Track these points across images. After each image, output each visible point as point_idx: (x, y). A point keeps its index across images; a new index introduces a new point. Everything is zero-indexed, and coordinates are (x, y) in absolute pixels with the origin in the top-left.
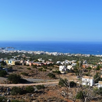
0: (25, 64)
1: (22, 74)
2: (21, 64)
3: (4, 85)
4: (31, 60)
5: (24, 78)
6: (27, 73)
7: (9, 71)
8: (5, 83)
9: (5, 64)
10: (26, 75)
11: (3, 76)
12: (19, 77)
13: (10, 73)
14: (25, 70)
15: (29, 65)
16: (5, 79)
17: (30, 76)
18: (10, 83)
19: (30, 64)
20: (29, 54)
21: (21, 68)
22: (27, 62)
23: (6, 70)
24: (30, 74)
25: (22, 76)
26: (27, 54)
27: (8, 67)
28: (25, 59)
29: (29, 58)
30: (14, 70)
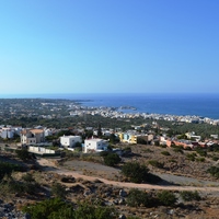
0: (157, 144)
1: (150, 163)
2: (150, 143)
3: (115, 183)
4: (170, 134)
5: (154, 173)
6: (161, 161)
7: (123, 156)
8: (117, 178)
9: (116, 140)
10: (160, 166)
11: (112, 165)
12: (145, 170)
13: (127, 160)
14: (158, 156)
15: (165, 146)
16: (117, 172)
17: (168, 169)
18: (126, 181)
19: (169, 143)
20: (167, 121)
21: (149, 151)
22: (163, 139)
23: (119, 153)
24: (168, 165)
25: (150, 167)
26: (162, 122)
27: (123, 148)
28: (157, 132)
29: (167, 129)
30: (134, 155)
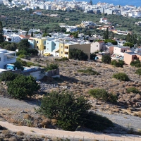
0: (107, 59)
1: (93, 93)
2: (93, 57)
3: (27, 130)
4: (131, 42)
5: (99, 112)
6: (113, 91)
7: (44, 80)
8: (31, 122)
9: (31, 51)
10: (111, 100)
11: (22, 97)
13: (51, 89)
16: (32, 109)
17: (124, 105)
18: (49, 126)
19: (128, 59)
20: (127, 19)
21: (92, 72)
23: (36, 75)
24: (126, 98)
25: (92, 101)
26: (116, 19)
27: (44, 65)
28: (108, 38)
29: (126, 33)
30: (63, 79)
